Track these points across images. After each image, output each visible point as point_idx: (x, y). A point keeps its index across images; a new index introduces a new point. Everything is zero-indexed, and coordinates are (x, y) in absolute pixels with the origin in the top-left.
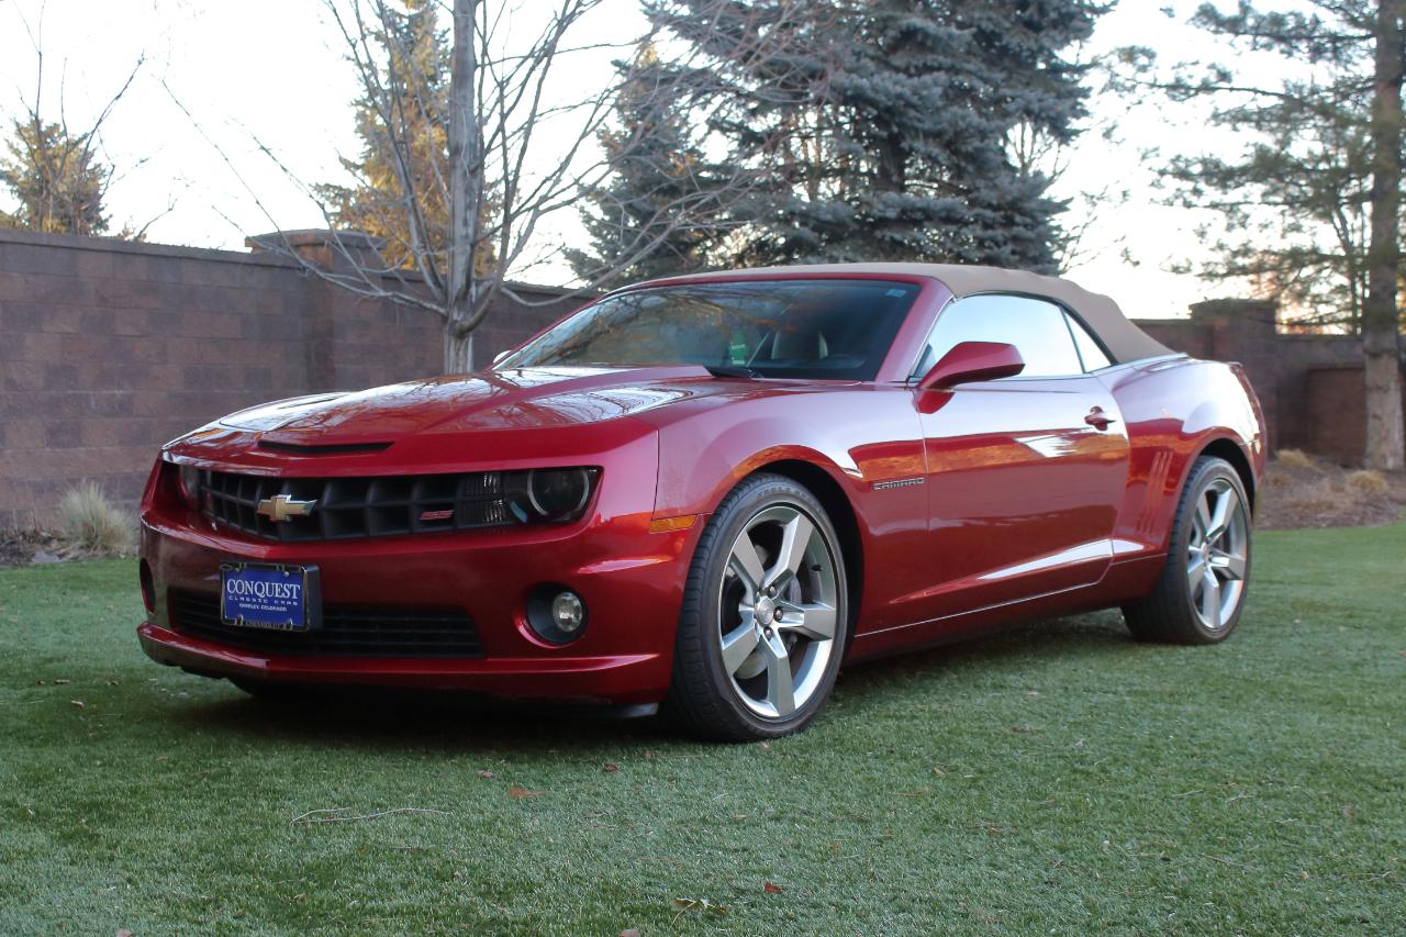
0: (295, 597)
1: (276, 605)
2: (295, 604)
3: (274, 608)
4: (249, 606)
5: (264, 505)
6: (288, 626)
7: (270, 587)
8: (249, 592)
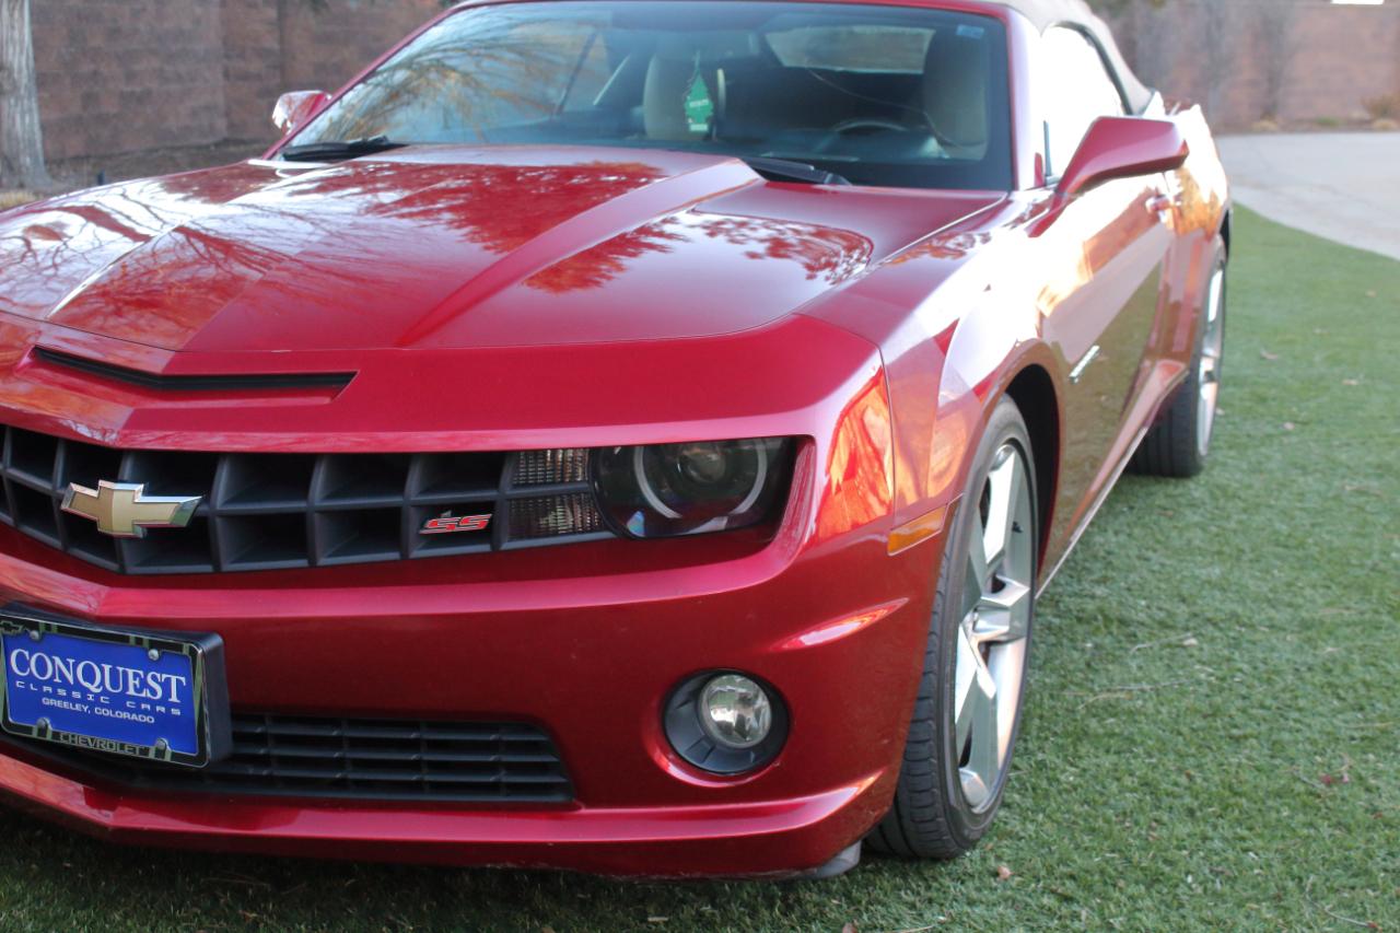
0: (174, 698)
1: (131, 711)
2: (176, 712)
3: (124, 715)
4: (58, 703)
5: (81, 497)
6: (160, 753)
7: (114, 673)
8: (62, 676)
